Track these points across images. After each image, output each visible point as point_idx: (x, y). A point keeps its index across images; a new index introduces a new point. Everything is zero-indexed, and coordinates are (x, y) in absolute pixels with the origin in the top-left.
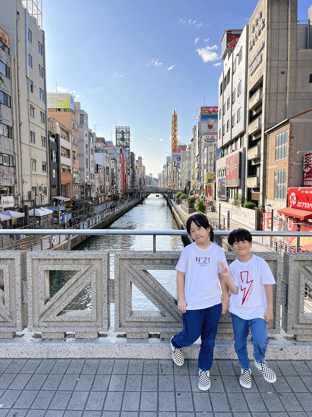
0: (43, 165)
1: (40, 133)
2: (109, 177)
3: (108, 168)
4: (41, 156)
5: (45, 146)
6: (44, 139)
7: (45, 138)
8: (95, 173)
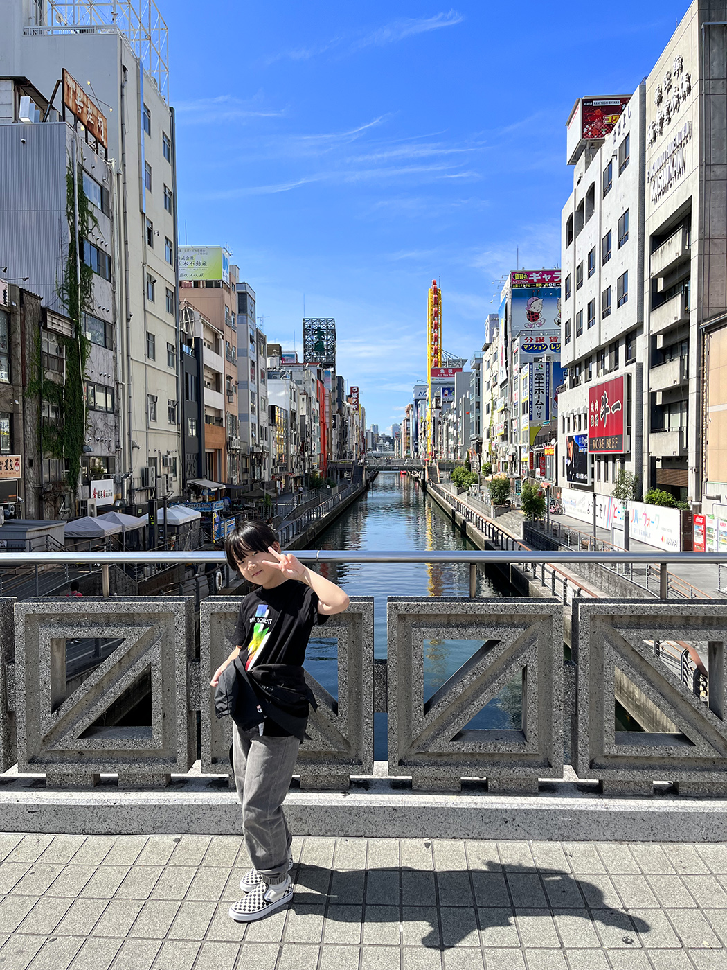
0: (169, 408)
1: (166, 336)
2: (295, 434)
3: (293, 414)
4: (167, 389)
5: (173, 366)
6: (171, 349)
7: (173, 346)
8: (270, 425)
